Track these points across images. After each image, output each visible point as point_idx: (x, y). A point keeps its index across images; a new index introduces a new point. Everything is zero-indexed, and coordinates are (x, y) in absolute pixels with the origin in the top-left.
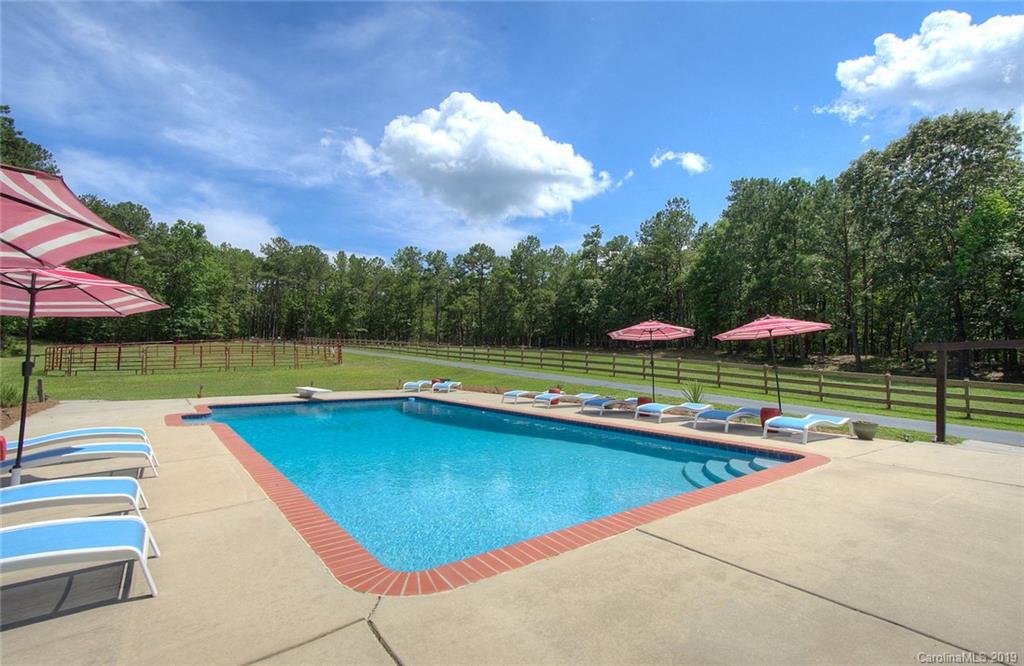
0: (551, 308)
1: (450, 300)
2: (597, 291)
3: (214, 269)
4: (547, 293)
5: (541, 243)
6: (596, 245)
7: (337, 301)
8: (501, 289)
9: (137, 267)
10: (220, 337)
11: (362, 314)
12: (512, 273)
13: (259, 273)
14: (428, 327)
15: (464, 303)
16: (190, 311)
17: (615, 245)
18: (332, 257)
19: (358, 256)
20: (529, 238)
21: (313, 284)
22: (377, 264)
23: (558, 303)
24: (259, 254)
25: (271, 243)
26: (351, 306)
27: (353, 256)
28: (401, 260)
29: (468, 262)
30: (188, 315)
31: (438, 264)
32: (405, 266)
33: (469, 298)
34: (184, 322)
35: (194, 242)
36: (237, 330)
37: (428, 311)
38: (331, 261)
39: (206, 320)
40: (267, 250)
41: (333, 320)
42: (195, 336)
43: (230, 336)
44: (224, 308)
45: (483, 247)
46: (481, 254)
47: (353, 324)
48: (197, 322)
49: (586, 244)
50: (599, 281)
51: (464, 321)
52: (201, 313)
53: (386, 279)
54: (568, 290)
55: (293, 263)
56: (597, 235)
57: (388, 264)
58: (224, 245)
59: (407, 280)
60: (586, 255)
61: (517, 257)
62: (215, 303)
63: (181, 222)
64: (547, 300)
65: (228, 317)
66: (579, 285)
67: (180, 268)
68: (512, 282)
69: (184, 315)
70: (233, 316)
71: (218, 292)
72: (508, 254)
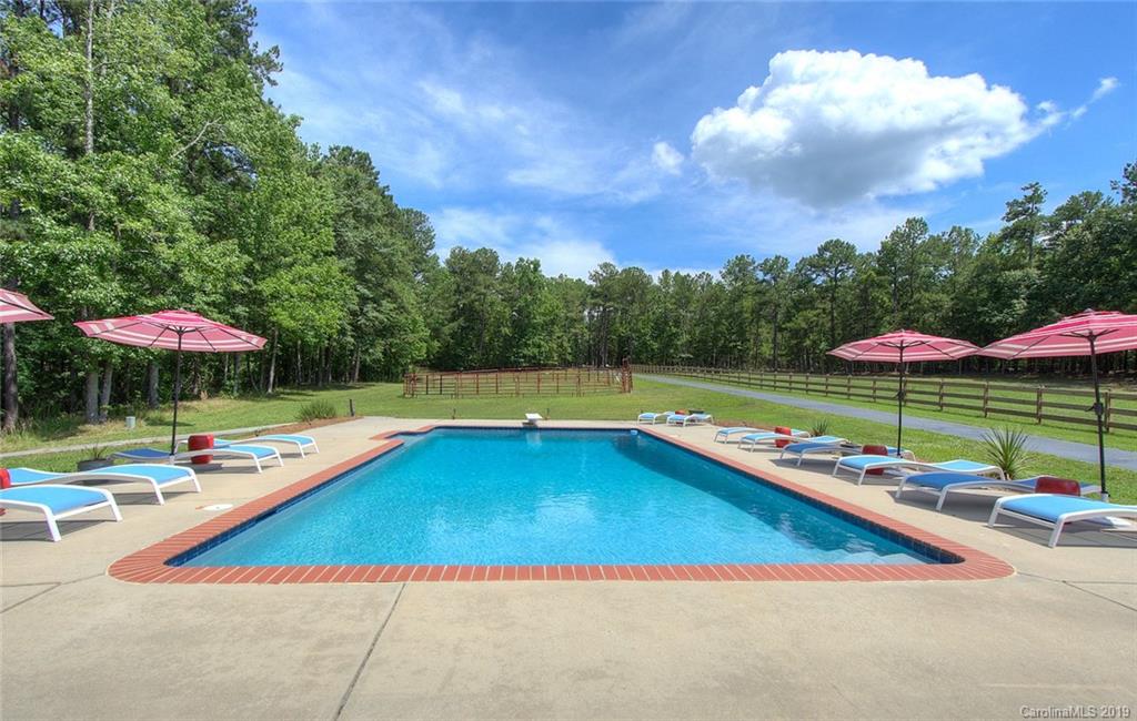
0: (943, 319)
1: (789, 317)
2: (1028, 287)
3: (549, 300)
4: (934, 297)
5: (929, 226)
6: (1031, 215)
7: (660, 327)
8: (864, 298)
9: (492, 304)
10: (555, 366)
11: (685, 338)
12: (879, 273)
13: (589, 300)
14: (767, 350)
15: (806, 319)
16: (530, 342)
17: (1071, 211)
18: (656, 277)
19: (683, 273)
20: (909, 221)
21: (635, 309)
22: (703, 281)
23: (956, 311)
24: (589, 282)
25: (598, 269)
26: (674, 330)
27: (677, 273)
28: (729, 273)
29: (814, 267)
30: (529, 345)
31: (775, 272)
32: (736, 280)
33: (815, 312)
34: (526, 352)
35: (531, 276)
36: (569, 358)
37: (766, 331)
38: (656, 282)
39: (543, 349)
40: (595, 277)
41: (656, 346)
42: (536, 365)
43: (566, 364)
44: (559, 338)
45: (837, 244)
46: (837, 253)
47: (676, 349)
48: (536, 351)
49: (1012, 215)
50: (1034, 272)
51: (808, 342)
52: (540, 344)
53: (714, 295)
54: (975, 291)
55: (617, 288)
56: (1036, 198)
57: (716, 277)
58: (561, 277)
59: (738, 296)
60: (1008, 235)
61: (888, 252)
62: (551, 333)
63: (521, 260)
64: (936, 307)
65: (561, 346)
66: (995, 282)
67: (521, 303)
68: (880, 286)
69: (526, 345)
70: (565, 344)
71: (553, 322)
72: (875, 248)
